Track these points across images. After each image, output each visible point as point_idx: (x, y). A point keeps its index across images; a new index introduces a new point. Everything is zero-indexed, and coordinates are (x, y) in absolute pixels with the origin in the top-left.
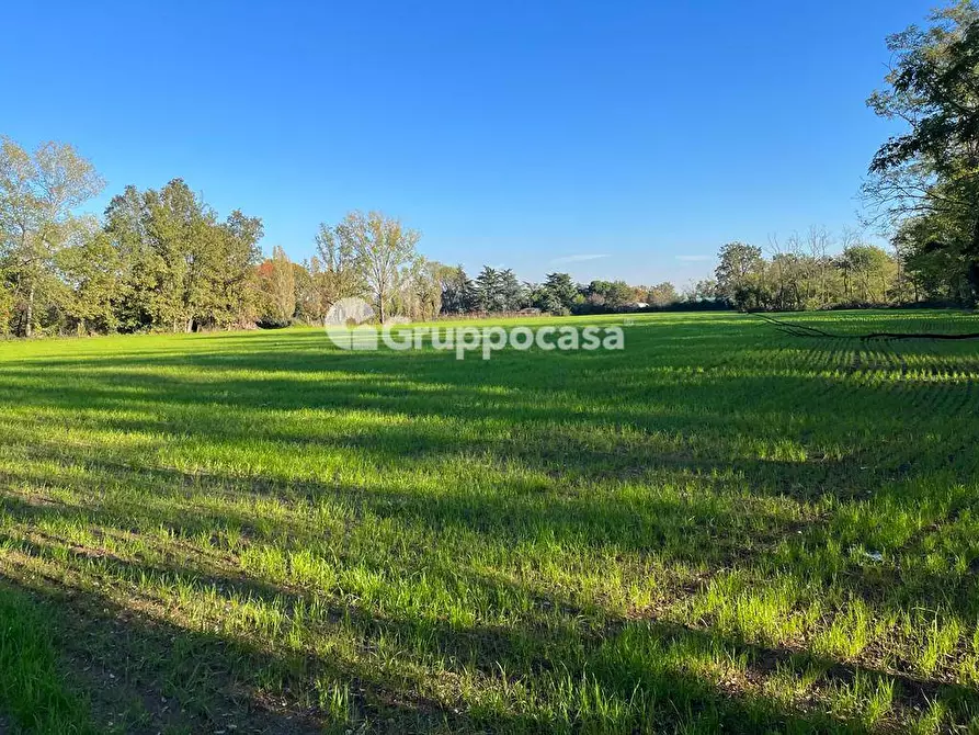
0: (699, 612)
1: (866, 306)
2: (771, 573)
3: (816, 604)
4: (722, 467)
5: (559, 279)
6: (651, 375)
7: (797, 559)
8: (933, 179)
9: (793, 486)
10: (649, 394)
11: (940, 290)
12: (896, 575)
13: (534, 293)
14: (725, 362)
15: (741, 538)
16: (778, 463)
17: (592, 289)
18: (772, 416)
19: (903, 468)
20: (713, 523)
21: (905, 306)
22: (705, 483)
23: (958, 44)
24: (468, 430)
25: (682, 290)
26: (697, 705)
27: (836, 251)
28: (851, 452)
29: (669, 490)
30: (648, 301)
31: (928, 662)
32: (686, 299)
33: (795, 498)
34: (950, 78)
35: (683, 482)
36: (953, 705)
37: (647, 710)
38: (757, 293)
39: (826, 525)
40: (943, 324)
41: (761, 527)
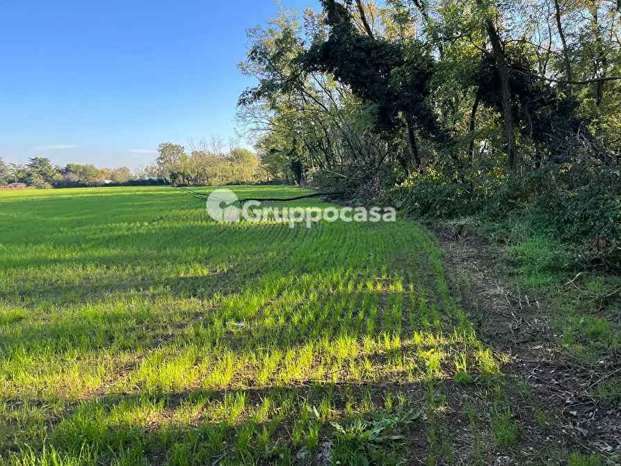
0: (134, 382)
1: (243, 183)
2: (182, 346)
3: (206, 359)
4: (156, 285)
5: (40, 162)
6: (112, 229)
7: (197, 334)
8: (272, 114)
9: (199, 291)
10: (106, 243)
11: (279, 175)
12: (250, 332)
13: (19, 172)
14: (162, 218)
15: (165, 328)
16: (191, 278)
17: (67, 170)
18: (189, 250)
19: (257, 272)
20: (148, 322)
21: (263, 183)
22: (144, 296)
23: (278, 40)
25: (135, 174)
26: (127, 443)
27: (226, 151)
28: (232, 266)
29: (119, 304)
30: (112, 179)
31: (263, 379)
32: (138, 178)
33: (199, 298)
34: (276, 57)
35: (129, 299)
36: (275, 398)
37: (92, 457)
38: (183, 174)
39: (215, 311)
40: (279, 193)
41: (178, 319)
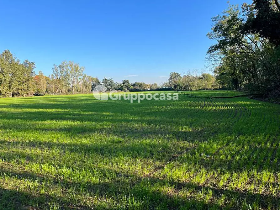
0: (162, 174)
1: (207, 89)
2: (182, 162)
3: (193, 170)
4: (169, 134)
5: (126, 82)
6: (151, 109)
7: (188, 158)
8: (223, 56)
9: (188, 138)
10: (149, 114)
11: (225, 85)
12: (213, 161)
13: (119, 85)
14: (171, 105)
15: (174, 153)
16: (184, 132)
17: (135, 85)
18: (183, 119)
19: (215, 132)
20: (167, 149)
21: (216, 89)
22: (165, 138)
23: (229, 20)
24: (98, 126)
25: (160, 85)
26: (160, 200)
27: (199, 75)
28: (202, 128)
29: (155, 140)
30: (151, 88)
31: (221, 184)
32: (161, 87)
33: (188, 141)
34: (227, 29)
35: (159, 138)
36: (228, 196)
37: (147, 203)
38: (179, 86)
39: (196, 149)
40: (225, 94)
41: (179, 150)
